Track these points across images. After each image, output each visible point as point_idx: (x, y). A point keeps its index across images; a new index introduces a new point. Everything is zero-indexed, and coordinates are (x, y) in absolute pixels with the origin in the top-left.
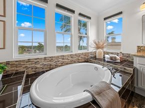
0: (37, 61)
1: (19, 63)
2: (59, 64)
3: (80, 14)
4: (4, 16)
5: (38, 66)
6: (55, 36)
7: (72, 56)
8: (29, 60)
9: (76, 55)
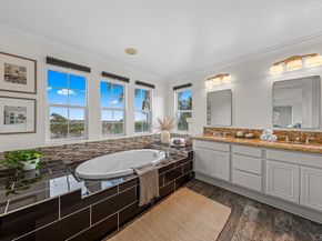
0: (75, 147)
1: (52, 150)
2: (105, 151)
3: (138, 83)
4: (35, 93)
5: (77, 154)
6: (100, 114)
7: (124, 141)
8: (65, 147)
9: (131, 139)
